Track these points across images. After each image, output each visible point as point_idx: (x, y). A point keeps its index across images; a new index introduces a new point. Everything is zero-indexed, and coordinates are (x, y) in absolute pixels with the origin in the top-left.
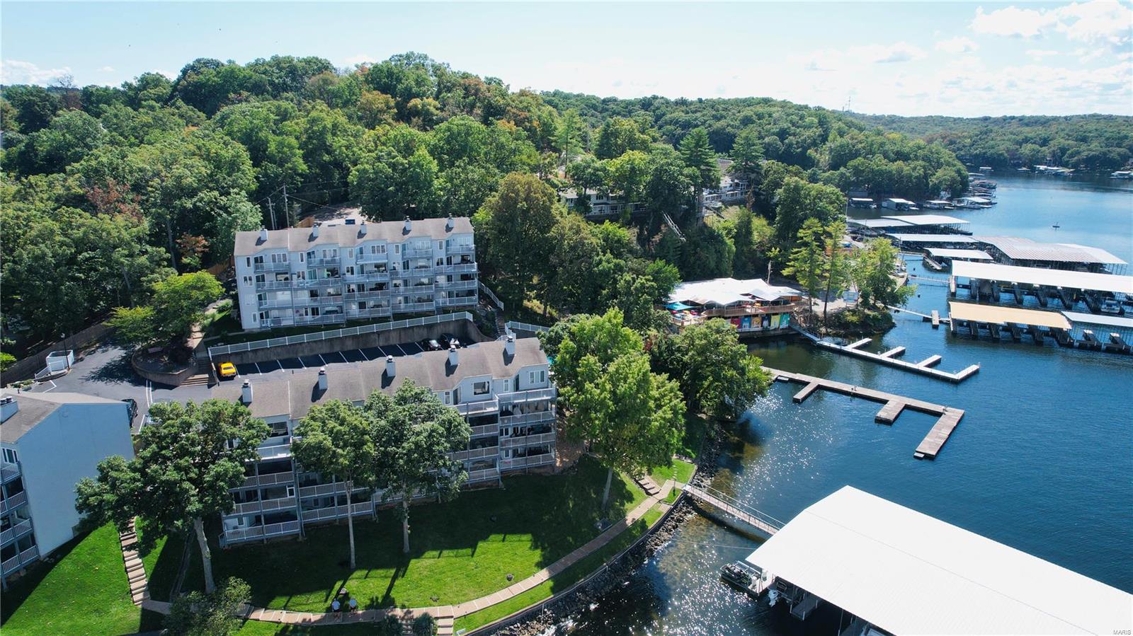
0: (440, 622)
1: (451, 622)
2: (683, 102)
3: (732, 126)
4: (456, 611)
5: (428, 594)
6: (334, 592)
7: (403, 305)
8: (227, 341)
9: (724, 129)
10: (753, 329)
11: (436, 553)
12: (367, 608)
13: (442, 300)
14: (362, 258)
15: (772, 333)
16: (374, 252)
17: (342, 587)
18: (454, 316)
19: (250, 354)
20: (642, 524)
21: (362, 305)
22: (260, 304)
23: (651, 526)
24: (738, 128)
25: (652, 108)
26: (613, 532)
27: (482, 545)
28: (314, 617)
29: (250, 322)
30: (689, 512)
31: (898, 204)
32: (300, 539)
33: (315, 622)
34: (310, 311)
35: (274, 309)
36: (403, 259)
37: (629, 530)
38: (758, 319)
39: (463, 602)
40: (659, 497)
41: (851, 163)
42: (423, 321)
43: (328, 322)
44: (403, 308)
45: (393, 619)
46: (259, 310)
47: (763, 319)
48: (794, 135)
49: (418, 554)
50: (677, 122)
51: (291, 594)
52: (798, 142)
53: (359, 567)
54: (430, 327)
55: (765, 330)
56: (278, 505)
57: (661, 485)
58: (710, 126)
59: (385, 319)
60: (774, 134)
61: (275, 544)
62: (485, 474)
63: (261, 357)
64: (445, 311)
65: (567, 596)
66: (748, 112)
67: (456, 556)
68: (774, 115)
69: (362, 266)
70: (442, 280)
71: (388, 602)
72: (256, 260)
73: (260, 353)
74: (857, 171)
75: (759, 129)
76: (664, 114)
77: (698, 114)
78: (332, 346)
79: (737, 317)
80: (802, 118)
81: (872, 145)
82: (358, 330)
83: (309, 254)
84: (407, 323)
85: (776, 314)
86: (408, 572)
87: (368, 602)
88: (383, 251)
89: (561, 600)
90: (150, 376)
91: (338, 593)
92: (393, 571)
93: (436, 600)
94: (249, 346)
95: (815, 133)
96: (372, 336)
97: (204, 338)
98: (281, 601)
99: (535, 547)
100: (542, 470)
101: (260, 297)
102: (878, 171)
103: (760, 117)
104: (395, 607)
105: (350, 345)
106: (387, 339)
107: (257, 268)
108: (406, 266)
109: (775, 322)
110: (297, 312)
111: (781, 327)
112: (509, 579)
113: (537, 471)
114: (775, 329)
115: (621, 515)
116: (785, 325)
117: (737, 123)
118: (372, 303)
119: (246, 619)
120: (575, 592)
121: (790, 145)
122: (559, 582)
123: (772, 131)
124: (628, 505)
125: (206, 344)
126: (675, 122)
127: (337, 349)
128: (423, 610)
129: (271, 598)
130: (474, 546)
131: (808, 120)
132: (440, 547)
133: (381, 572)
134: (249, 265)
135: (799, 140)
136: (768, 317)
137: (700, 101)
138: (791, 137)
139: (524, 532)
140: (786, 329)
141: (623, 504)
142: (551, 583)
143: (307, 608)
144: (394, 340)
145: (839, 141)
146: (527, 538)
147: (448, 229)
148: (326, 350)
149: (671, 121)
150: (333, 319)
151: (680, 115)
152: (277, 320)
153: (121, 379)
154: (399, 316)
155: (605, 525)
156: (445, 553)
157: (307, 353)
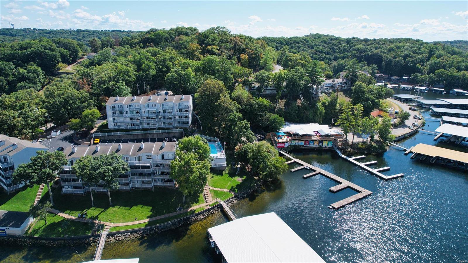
0: (106, 227)
1: (109, 227)
2: (366, 40)
3: (383, 52)
4: (112, 225)
5: (109, 218)
6: (83, 212)
7: (163, 125)
8: (102, 132)
9: (379, 53)
10: (314, 146)
11: (119, 207)
12: (90, 218)
13: (177, 124)
14: (148, 108)
15: (324, 148)
16: (153, 106)
17: (86, 211)
18: (178, 130)
19: (107, 137)
20: (193, 211)
21: (148, 124)
22: (114, 121)
23: (196, 213)
24: (386, 53)
25: (350, 43)
26: (182, 211)
27: (134, 207)
28: (74, 218)
29: (111, 126)
30: (218, 211)
31: (457, 92)
32: (83, 195)
33: (74, 219)
34: (130, 124)
35: (118, 123)
36: (162, 109)
37: (188, 212)
38: (317, 142)
39: (117, 223)
40: (208, 203)
41: (437, 71)
42: (166, 131)
43: (135, 128)
44: (162, 126)
45: (93, 224)
46: (114, 123)
47: (319, 142)
48: (412, 57)
49: (113, 206)
50: (358, 50)
51: (72, 210)
52: (412, 61)
53: (94, 207)
54: (169, 133)
55: (320, 147)
56: (77, 184)
57: (213, 199)
58: (372, 52)
59: (154, 129)
60: (401, 56)
61: (76, 195)
62: (147, 185)
63: (110, 138)
64: (177, 128)
65: (151, 228)
66: (392, 46)
67: (124, 209)
68: (405, 47)
69: (148, 111)
70: (177, 117)
71: (96, 218)
72: (113, 107)
73: (110, 137)
74: (439, 76)
75: (395, 54)
76: (354, 46)
77: (369, 47)
78: (134, 137)
79: (307, 140)
80: (419, 49)
81: (453, 62)
82: (143, 132)
83: (130, 106)
84: (161, 131)
85: (326, 141)
86: (107, 211)
87: (90, 217)
88: (156, 106)
89: (148, 229)
90: (75, 141)
91: (84, 213)
92: (103, 210)
93: (110, 221)
94: (106, 134)
95: (423, 57)
96: (148, 135)
97: (97, 130)
98: (68, 211)
99: (151, 211)
100: (170, 187)
101: (114, 119)
102: (450, 76)
103: (398, 48)
104: (97, 220)
105: (140, 137)
106: (153, 136)
107: (112, 109)
108: (164, 111)
109: (325, 144)
110: (125, 124)
111: (328, 146)
112: (135, 219)
113: (168, 187)
114: (325, 147)
115: (189, 206)
116: (330, 146)
117: (386, 51)
118: (152, 123)
119: (56, 214)
120: (154, 227)
121: (409, 62)
122: (150, 223)
123: (401, 55)
124: (194, 204)
125: (96, 132)
126: (356, 50)
127: (136, 138)
128: (104, 222)
129: (66, 210)
130: (131, 207)
131: (422, 50)
132: (121, 205)
133: (100, 209)
134: (110, 108)
135: (413, 60)
136: (322, 142)
137: (374, 40)
138: (409, 58)
139: (150, 206)
140: (331, 147)
141: (193, 203)
142: (147, 223)
143: (73, 215)
144: (156, 137)
145: (436, 60)
146: (150, 208)
147: (181, 99)
148: (132, 138)
149: (356, 49)
150: (137, 128)
151: (361, 47)
152: (119, 126)
153: (67, 141)
154: (159, 129)
155: (180, 209)
156: (122, 207)
157: (125, 138)
